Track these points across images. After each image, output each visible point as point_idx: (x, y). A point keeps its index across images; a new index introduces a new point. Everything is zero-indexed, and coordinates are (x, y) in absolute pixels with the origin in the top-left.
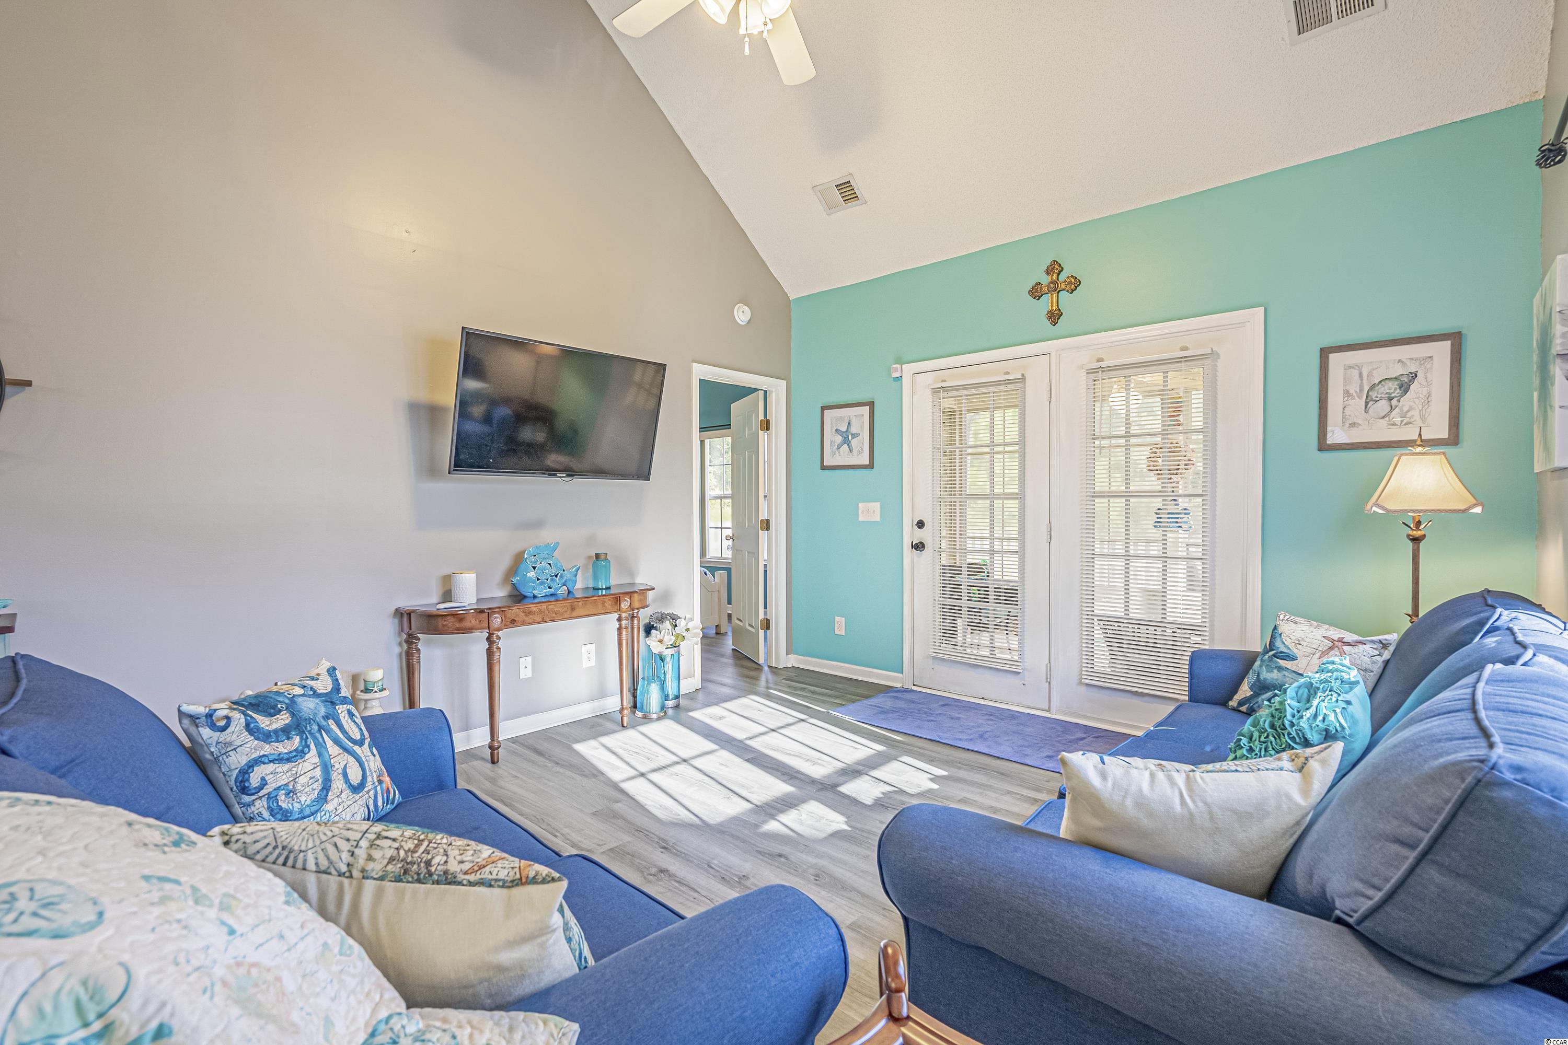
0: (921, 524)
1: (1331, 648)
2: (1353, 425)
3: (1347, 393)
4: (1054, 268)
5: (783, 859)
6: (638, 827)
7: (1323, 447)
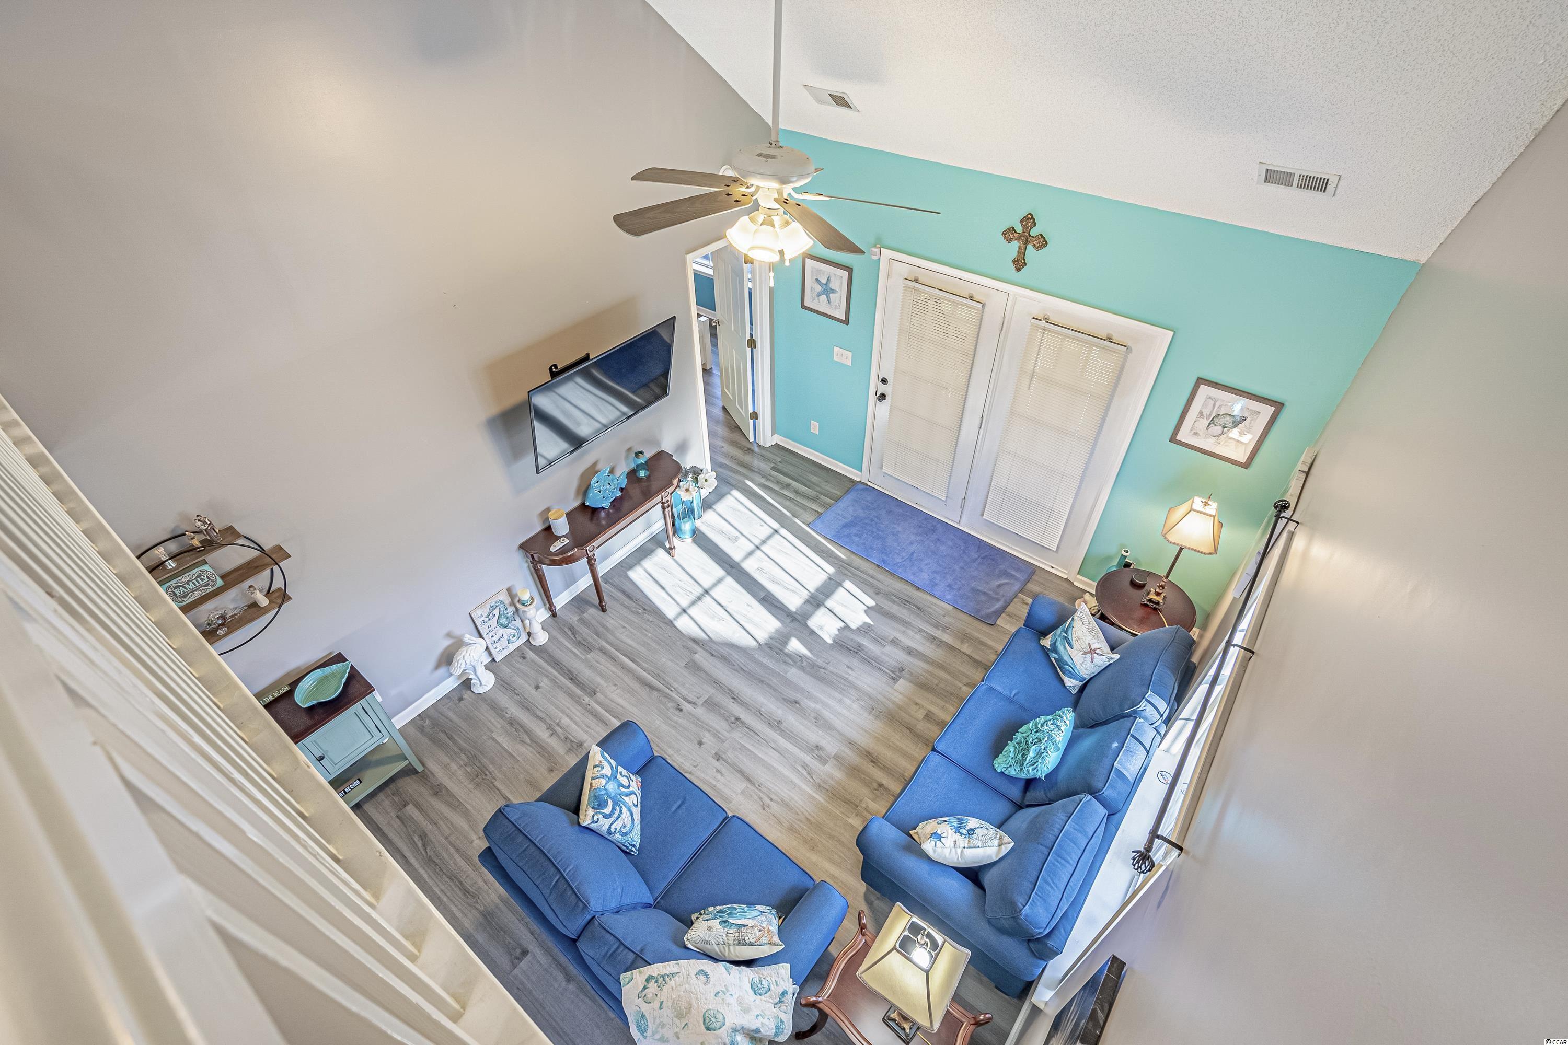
0: (884, 381)
1: (1089, 652)
2: (1196, 434)
3: (1201, 414)
4: (1029, 220)
5: (797, 705)
6: (715, 679)
7: (1173, 439)
